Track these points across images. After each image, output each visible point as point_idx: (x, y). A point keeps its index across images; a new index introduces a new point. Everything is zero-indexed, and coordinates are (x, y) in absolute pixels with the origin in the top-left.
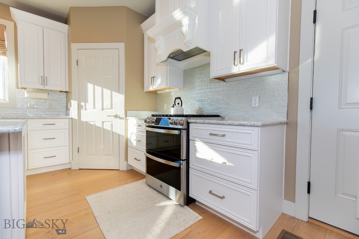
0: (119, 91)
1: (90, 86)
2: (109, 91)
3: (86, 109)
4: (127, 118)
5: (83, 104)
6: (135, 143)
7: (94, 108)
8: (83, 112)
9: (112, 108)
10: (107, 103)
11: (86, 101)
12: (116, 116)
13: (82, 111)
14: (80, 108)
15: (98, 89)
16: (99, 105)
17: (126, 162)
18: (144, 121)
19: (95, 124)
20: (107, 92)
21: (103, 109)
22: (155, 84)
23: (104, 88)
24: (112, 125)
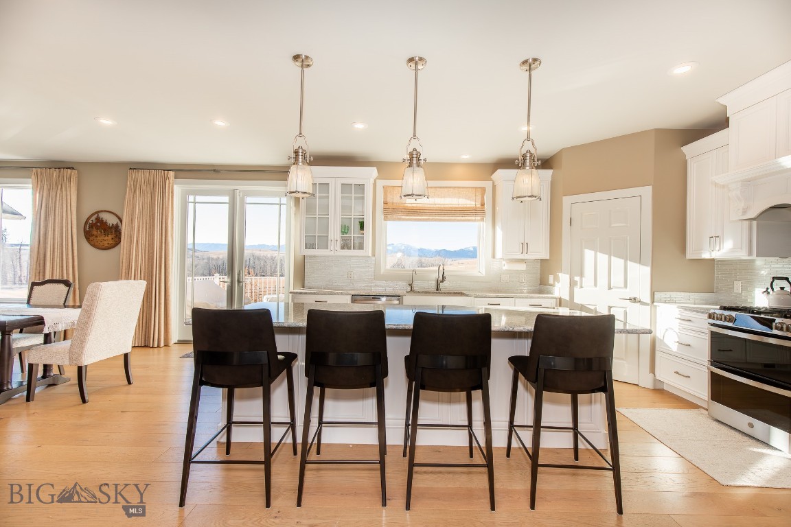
0: (640, 261)
1: (589, 254)
2: (622, 261)
3: (581, 287)
4: (655, 304)
5: (577, 279)
6: (674, 347)
7: (596, 285)
8: (577, 290)
9: (626, 286)
10: (618, 279)
11: (582, 275)
12: (634, 300)
13: (575, 289)
14: (572, 284)
15: (603, 258)
16: (602, 281)
17: (652, 375)
18: (707, 315)
19: (595, 309)
20: (618, 263)
21: (610, 288)
22: (717, 248)
23: (612, 257)
24: (626, 313)
